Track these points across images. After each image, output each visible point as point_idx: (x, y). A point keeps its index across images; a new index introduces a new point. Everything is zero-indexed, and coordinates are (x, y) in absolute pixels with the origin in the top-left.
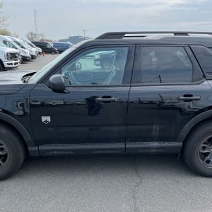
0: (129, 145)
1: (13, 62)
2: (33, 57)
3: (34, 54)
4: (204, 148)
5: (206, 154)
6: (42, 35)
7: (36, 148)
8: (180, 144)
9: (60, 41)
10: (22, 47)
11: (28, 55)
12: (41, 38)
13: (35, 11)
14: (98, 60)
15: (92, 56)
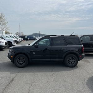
0: (52, 59)
1: (16, 43)
2: (20, 42)
3: (21, 40)
4: (69, 60)
5: (69, 62)
6: (22, 33)
7: (31, 60)
8: (63, 59)
9: (29, 35)
10: (17, 38)
11: (19, 41)
12: (21, 34)
13: (20, 24)
14: (45, 42)
15: (43, 41)
